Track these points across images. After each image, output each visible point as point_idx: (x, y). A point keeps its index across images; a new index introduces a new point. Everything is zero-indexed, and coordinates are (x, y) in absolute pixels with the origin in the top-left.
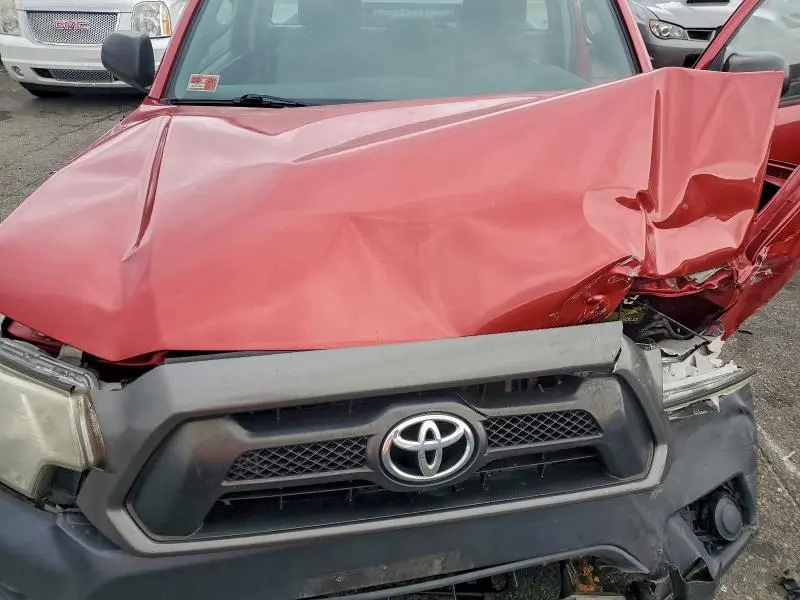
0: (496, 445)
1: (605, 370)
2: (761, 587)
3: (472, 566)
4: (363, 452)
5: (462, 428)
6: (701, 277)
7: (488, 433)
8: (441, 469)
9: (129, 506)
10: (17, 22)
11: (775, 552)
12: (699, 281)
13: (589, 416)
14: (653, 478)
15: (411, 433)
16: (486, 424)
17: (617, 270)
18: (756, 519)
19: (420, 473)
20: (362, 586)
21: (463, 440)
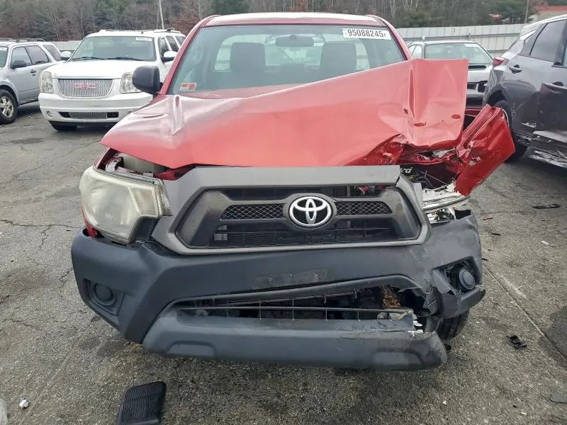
0: (341, 214)
1: (392, 186)
2: (499, 342)
3: (333, 280)
4: (281, 211)
5: (325, 204)
6: (441, 154)
7: (338, 208)
8: (316, 222)
9: (177, 233)
10: (52, 86)
11: (508, 328)
12: (440, 156)
13: (385, 205)
14: (421, 239)
15: (302, 204)
16: (336, 204)
17: (394, 140)
18: (483, 279)
19: (307, 223)
20: (281, 285)
21: (326, 209)
